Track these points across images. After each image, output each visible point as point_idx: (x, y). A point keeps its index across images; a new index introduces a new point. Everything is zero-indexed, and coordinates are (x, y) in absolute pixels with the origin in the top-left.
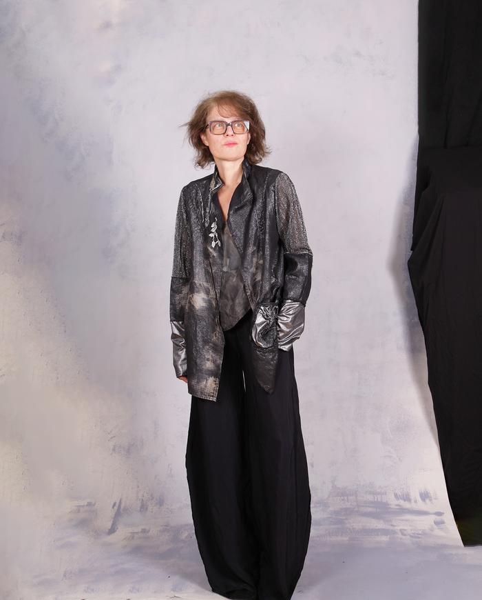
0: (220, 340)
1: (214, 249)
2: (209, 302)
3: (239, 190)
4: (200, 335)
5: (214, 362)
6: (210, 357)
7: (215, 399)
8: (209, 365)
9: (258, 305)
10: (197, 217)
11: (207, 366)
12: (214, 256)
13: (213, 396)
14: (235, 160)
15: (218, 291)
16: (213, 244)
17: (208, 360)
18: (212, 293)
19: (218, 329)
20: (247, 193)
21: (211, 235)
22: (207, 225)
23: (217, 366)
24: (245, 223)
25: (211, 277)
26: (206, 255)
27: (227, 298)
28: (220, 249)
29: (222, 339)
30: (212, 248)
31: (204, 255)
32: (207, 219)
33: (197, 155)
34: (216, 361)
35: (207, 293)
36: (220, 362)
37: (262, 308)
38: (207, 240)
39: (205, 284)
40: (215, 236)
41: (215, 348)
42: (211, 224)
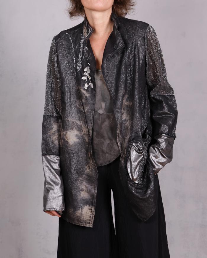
0: (94, 172)
1: (87, 90)
2: (82, 138)
3: (112, 39)
4: (73, 167)
5: (89, 191)
6: (84, 187)
7: (91, 226)
8: (84, 195)
9: (130, 141)
10: (69, 62)
11: (82, 195)
12: (86, 97)
13: (89, 223)
14: (103, 10)
15: (91, 128)
16: (86, 86)
17: (82, 190)
18: (85, 130)
19: (91, 162)
20: (119, 42)
21: (84, 78)
22: (79, 69)
23: (92, 196)
24: (116, 69)
25: (84, 116)
26: (79, 96)
27: (103, 137)
28: (93, 91)
29: (96, 171)
30: (84, 89)
31: (77, 95)
32: (79, 64)
33: (71, 6)
34: (90, 191)
35: (80, 129)
36: (94, 191)
37: (134, 144)
38: (79, 82)
39: (78, 122)
40: (88, 79)
41: (89, 179)
42: (83, 68)
